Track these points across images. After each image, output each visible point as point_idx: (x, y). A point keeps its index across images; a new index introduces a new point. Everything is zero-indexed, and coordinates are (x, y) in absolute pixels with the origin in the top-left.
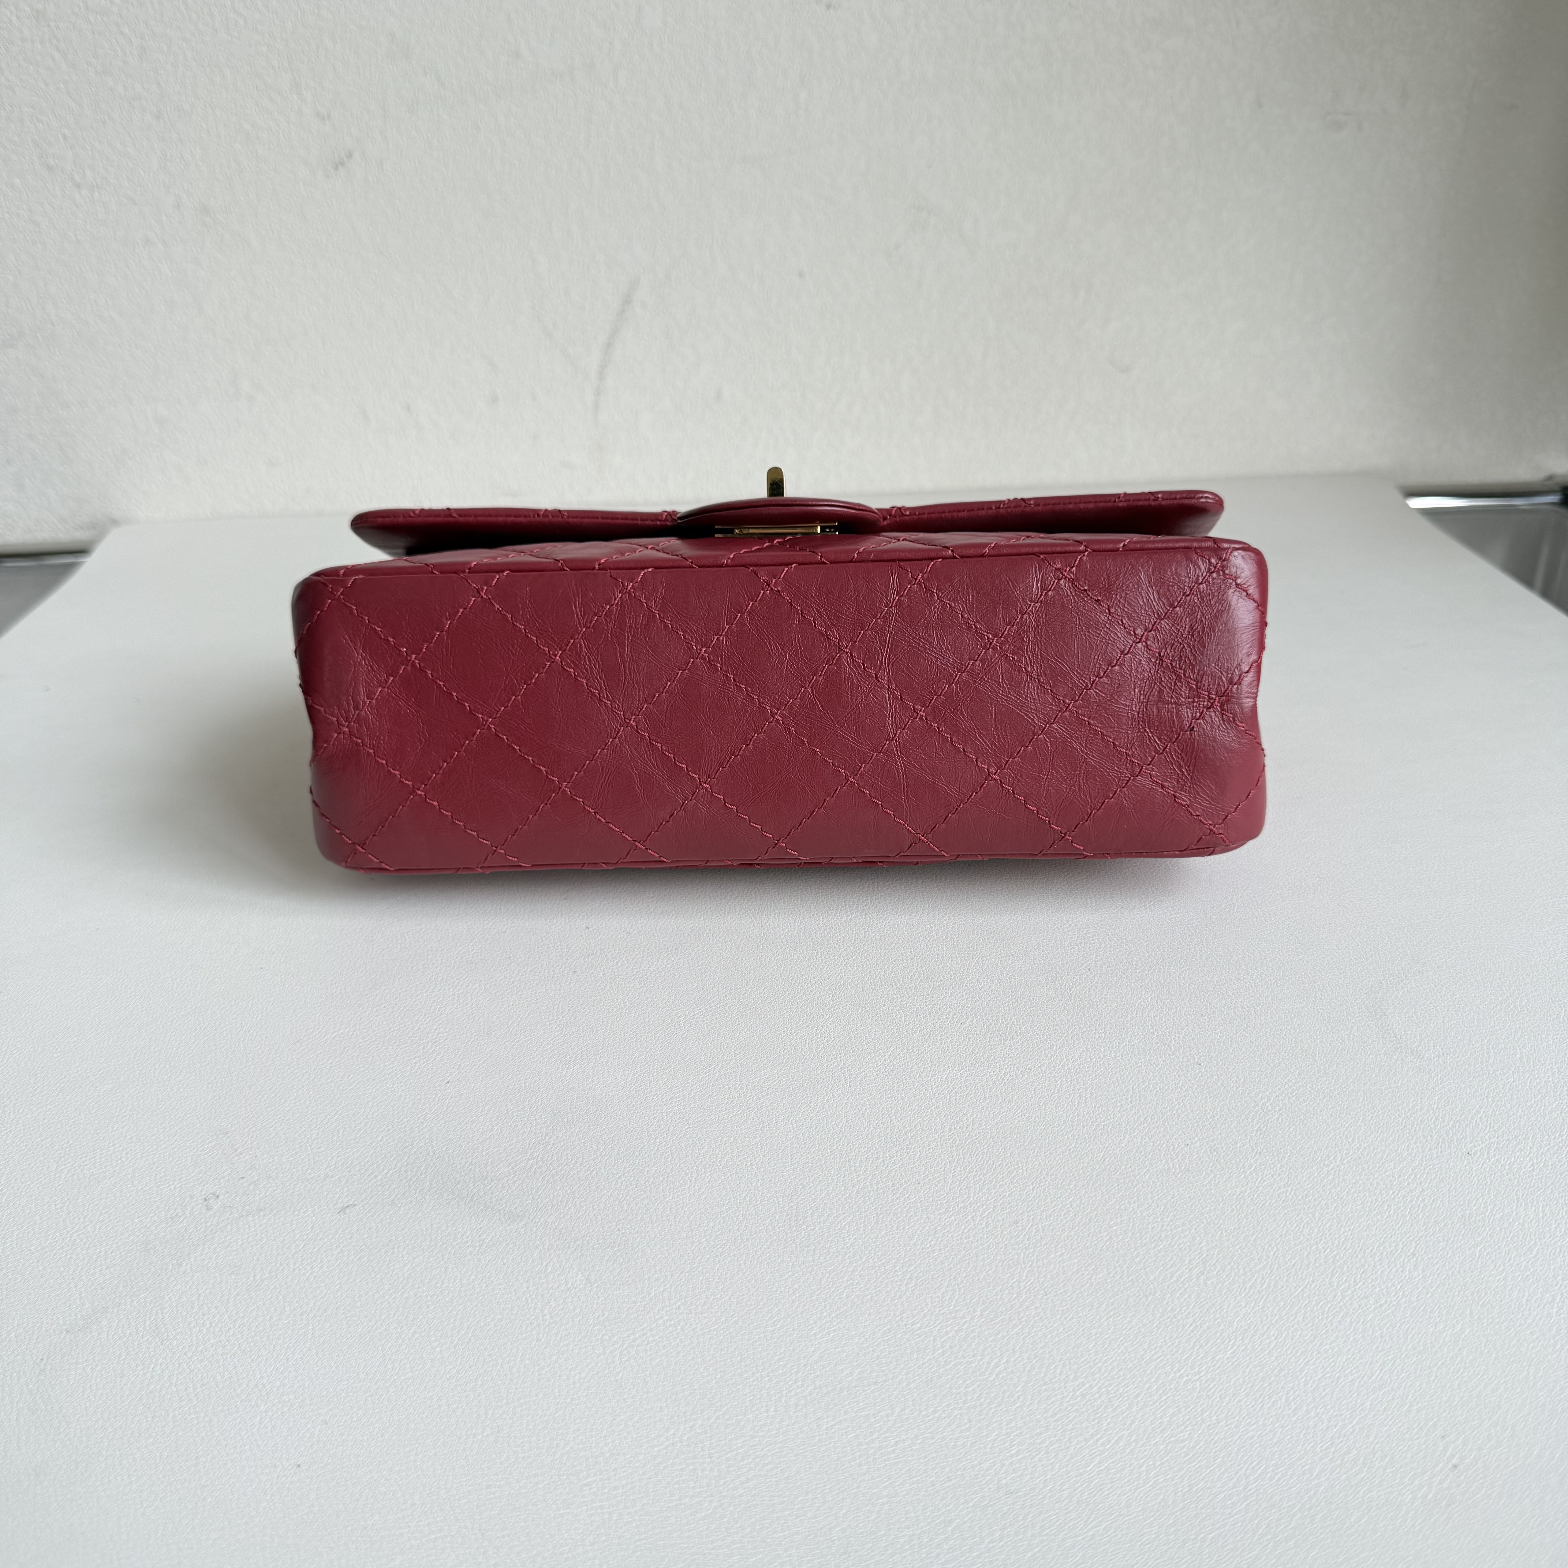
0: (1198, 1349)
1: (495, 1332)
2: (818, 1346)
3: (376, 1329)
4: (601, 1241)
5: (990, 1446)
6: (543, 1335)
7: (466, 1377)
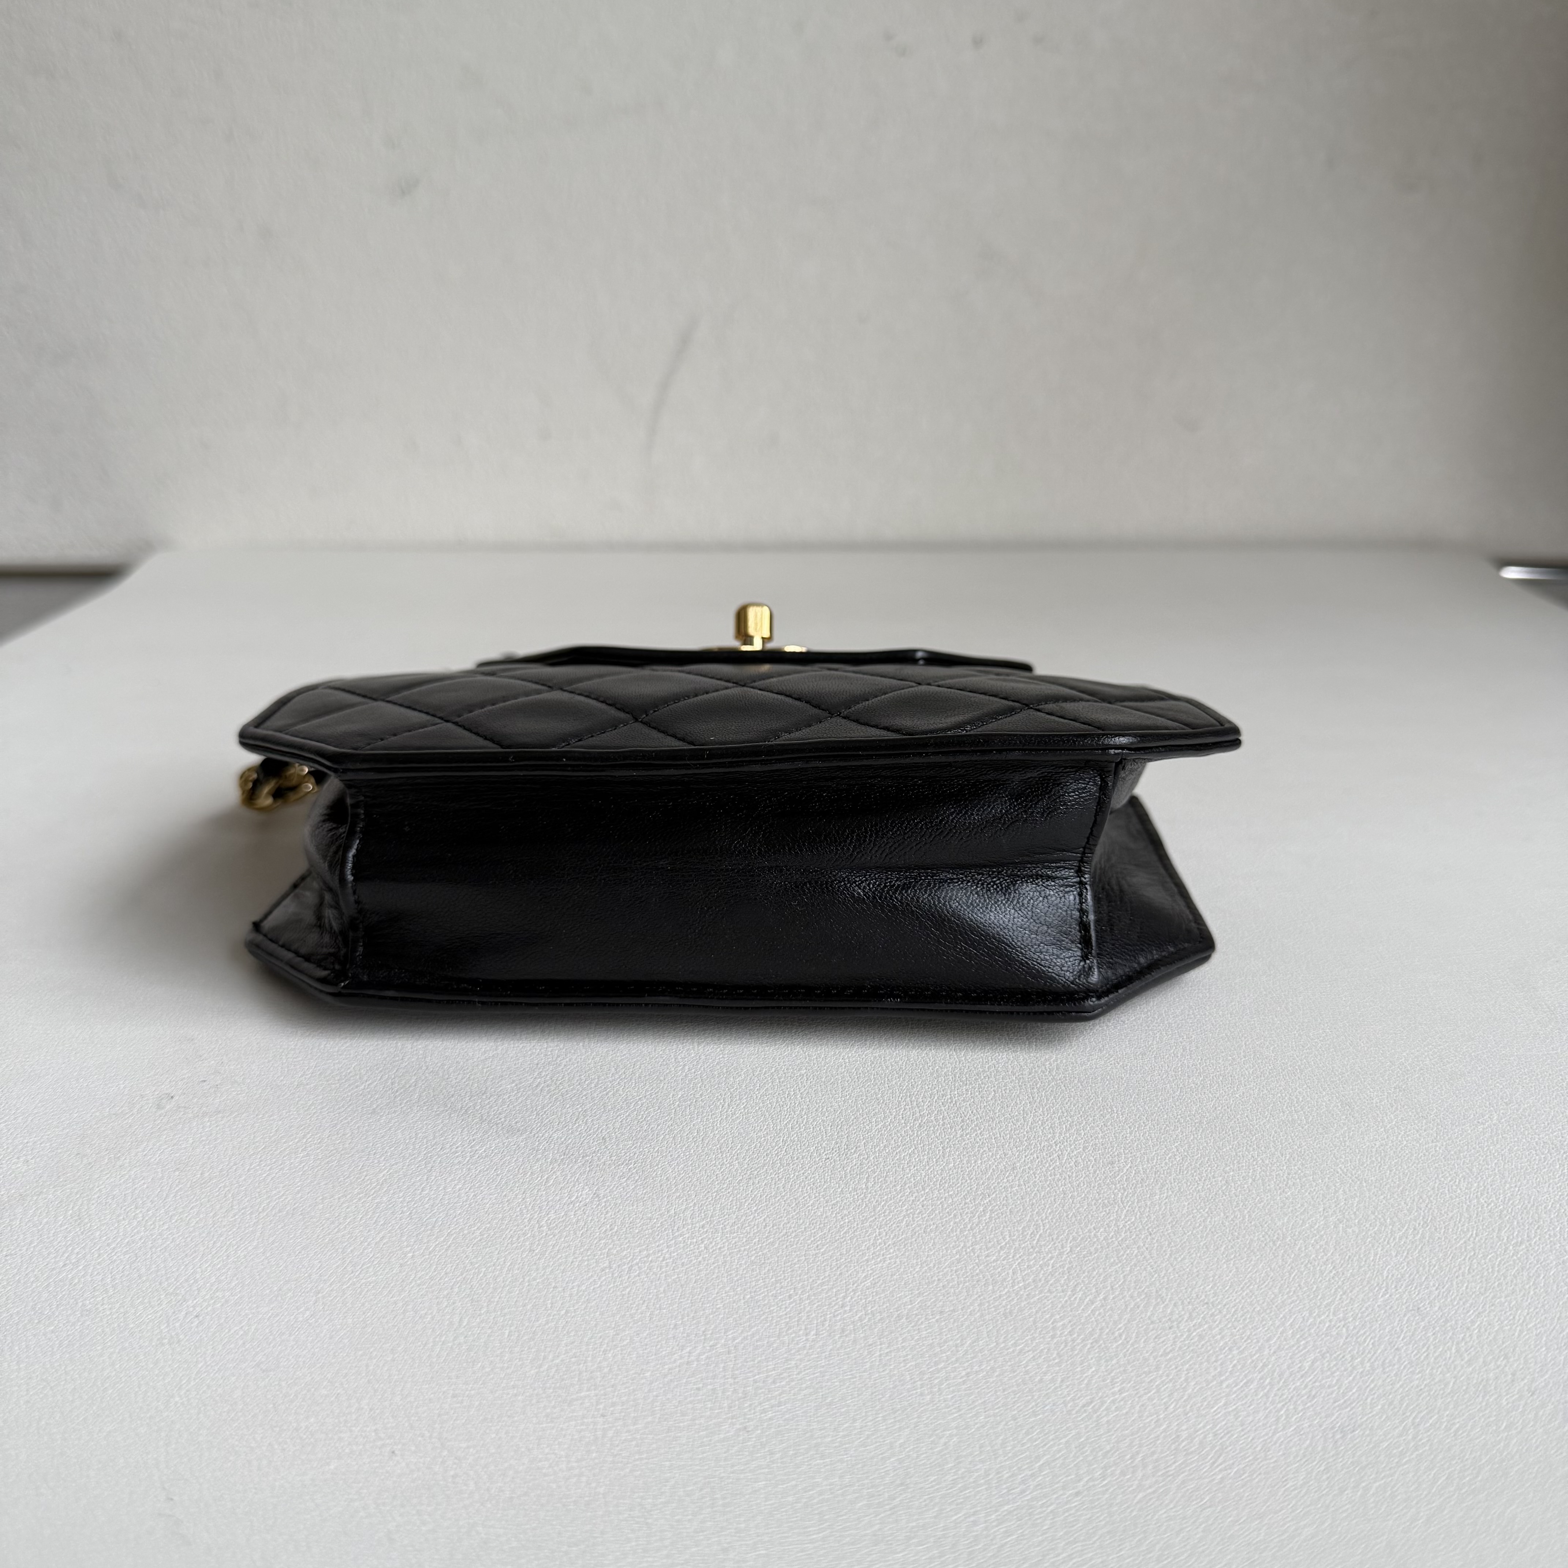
0: (1341, 1295)
1: (480, 1240)
2: (870, 1272)
3: (337, 1232)
4: (614, 1158)
5: (1086, 1382)
6: (538, 1245)
7: (440, 1284)
